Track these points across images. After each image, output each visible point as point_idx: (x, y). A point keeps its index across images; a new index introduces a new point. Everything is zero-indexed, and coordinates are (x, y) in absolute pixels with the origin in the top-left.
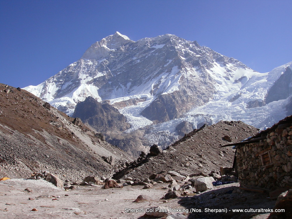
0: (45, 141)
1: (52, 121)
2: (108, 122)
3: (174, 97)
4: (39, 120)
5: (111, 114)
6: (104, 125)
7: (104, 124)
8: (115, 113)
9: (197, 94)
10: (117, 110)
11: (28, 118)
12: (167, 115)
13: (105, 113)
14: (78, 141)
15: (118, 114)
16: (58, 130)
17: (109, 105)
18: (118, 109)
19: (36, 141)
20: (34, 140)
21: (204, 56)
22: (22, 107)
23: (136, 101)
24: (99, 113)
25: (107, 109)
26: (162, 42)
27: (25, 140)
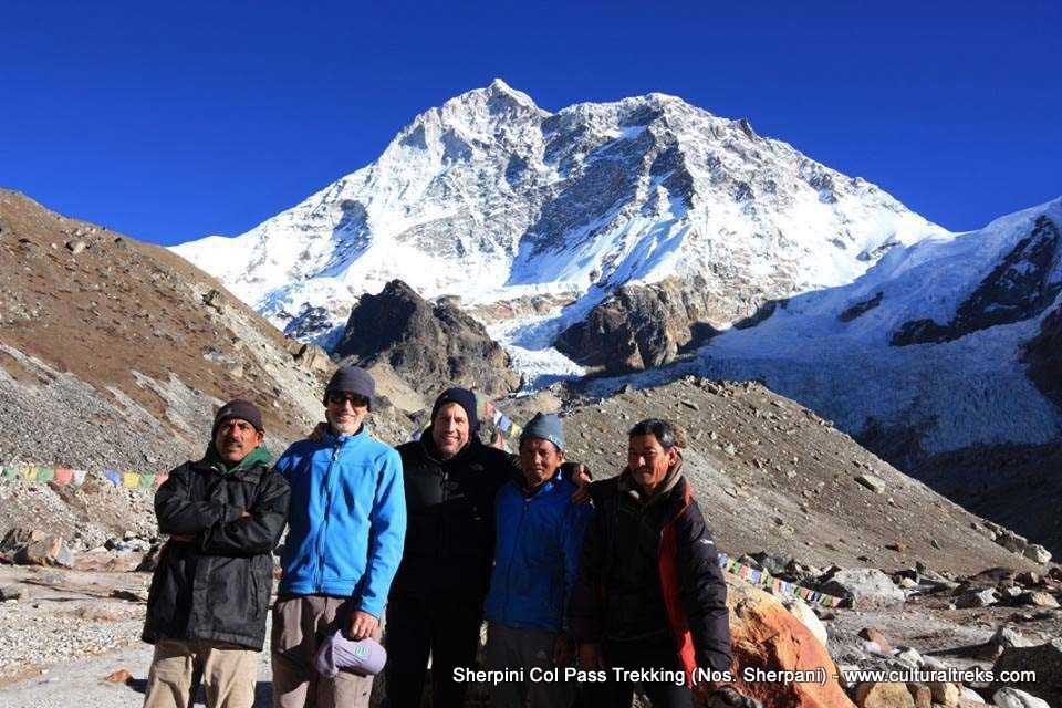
0: (164, 411)
1: (212, 350)
2: (449, 363)
3: (662, 297)
4: (168, 342)
5: (459, 338)
6: (437, 372)
7: (437, 368)
8: (474, 338)
9: (738, 292)
10: (482, 327)
11: (131, 335)
12: (637, 350)
13: (442, 336)
14: (288, 415)
15: (483, 339)
16: (227, 378)
17: (457, 312)
18: (484, 323)
19: (130, 410)
20: (124, 407)
21: (769, 170)
22: (118, 300)
23: (541, 302)
24: (424, 334)
25: (451, 323)
26: (637, 119)
27: (91, 404)
